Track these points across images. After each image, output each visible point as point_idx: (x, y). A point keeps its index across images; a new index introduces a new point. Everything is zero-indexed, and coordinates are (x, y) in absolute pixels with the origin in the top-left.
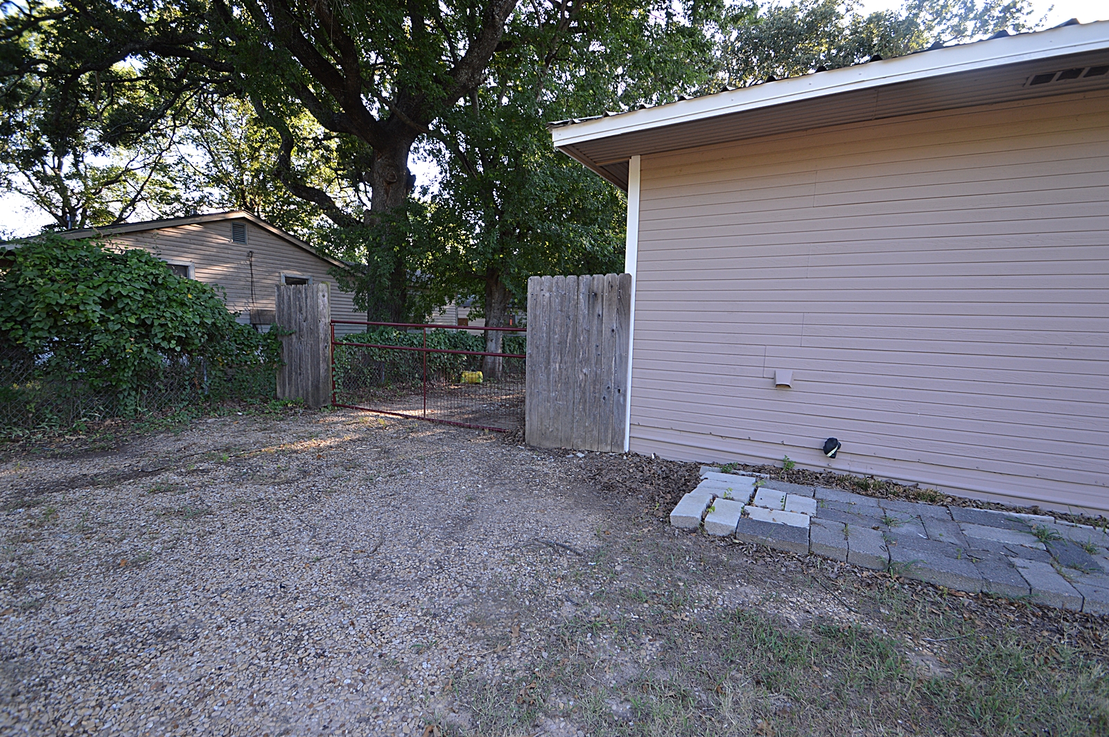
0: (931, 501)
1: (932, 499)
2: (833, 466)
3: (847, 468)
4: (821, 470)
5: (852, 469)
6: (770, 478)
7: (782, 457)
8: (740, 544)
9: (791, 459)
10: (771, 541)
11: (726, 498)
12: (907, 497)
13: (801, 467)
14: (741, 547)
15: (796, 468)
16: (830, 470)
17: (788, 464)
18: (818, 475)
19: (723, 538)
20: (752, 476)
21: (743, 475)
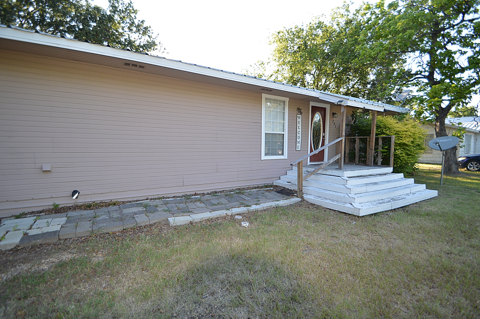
0: (114, 205)
1: (115, 204)
2: (78, 202)
3: (84, 201)
4: (73, 204)
5: (86, 201)
6: (45, 214)
7: (53, 203)
8: (21, 249)
9: (57, 203)
10: (39, 241)
11: (16, 230)
12: (106, 206)
13: (63, 206)
14: (22, 250)
15: (60, 206)
16: (76, 204)
17: (56, 206)
18: (71, 207)
19: (12, 250)
20: (35, 216)
21: (30, 217)
